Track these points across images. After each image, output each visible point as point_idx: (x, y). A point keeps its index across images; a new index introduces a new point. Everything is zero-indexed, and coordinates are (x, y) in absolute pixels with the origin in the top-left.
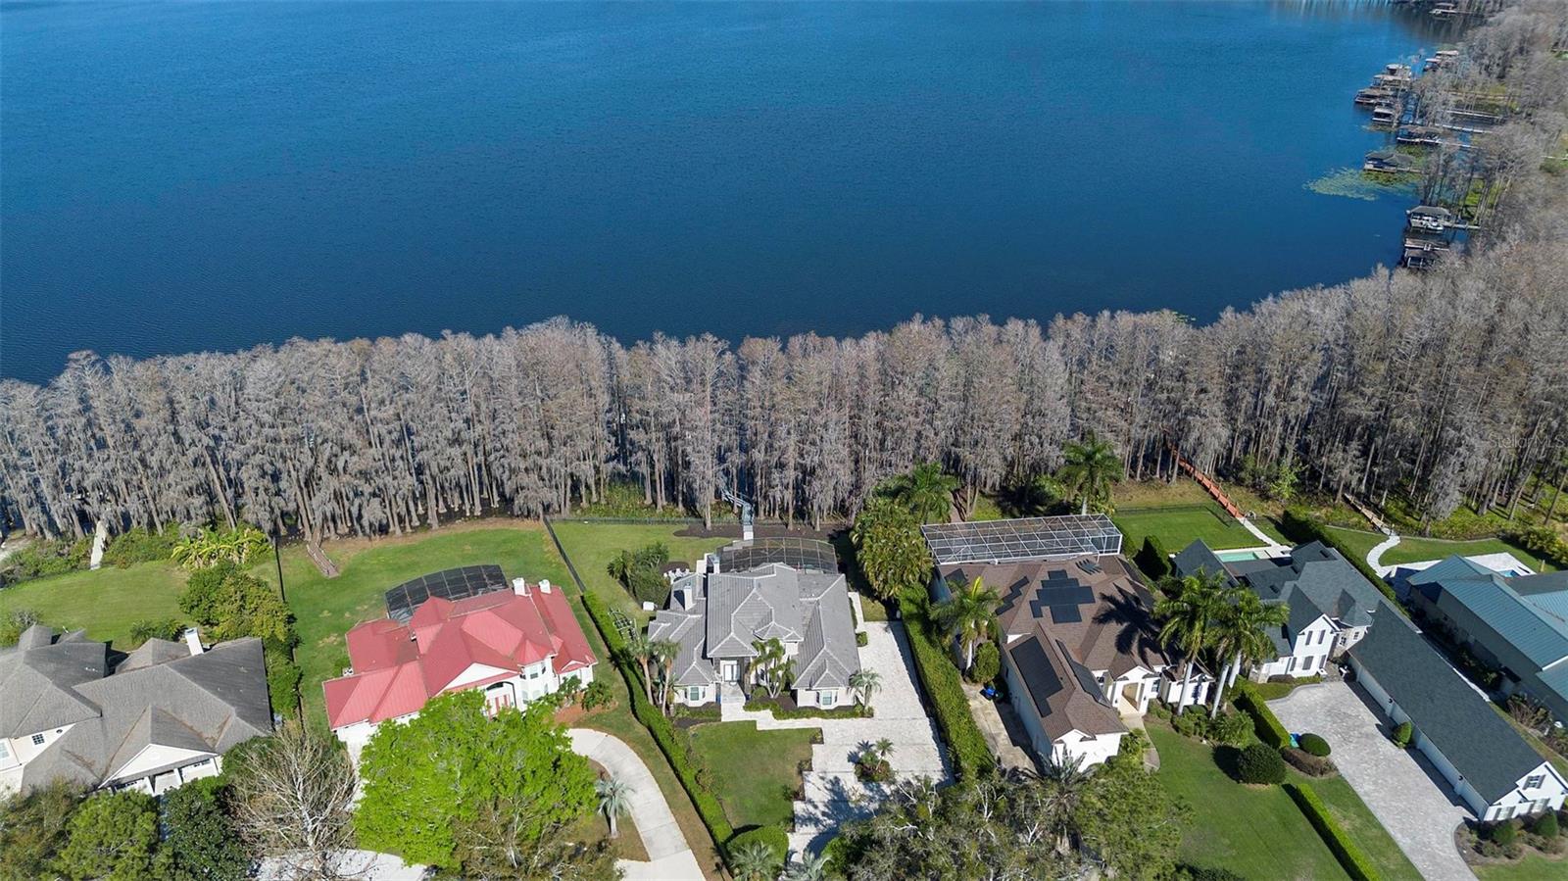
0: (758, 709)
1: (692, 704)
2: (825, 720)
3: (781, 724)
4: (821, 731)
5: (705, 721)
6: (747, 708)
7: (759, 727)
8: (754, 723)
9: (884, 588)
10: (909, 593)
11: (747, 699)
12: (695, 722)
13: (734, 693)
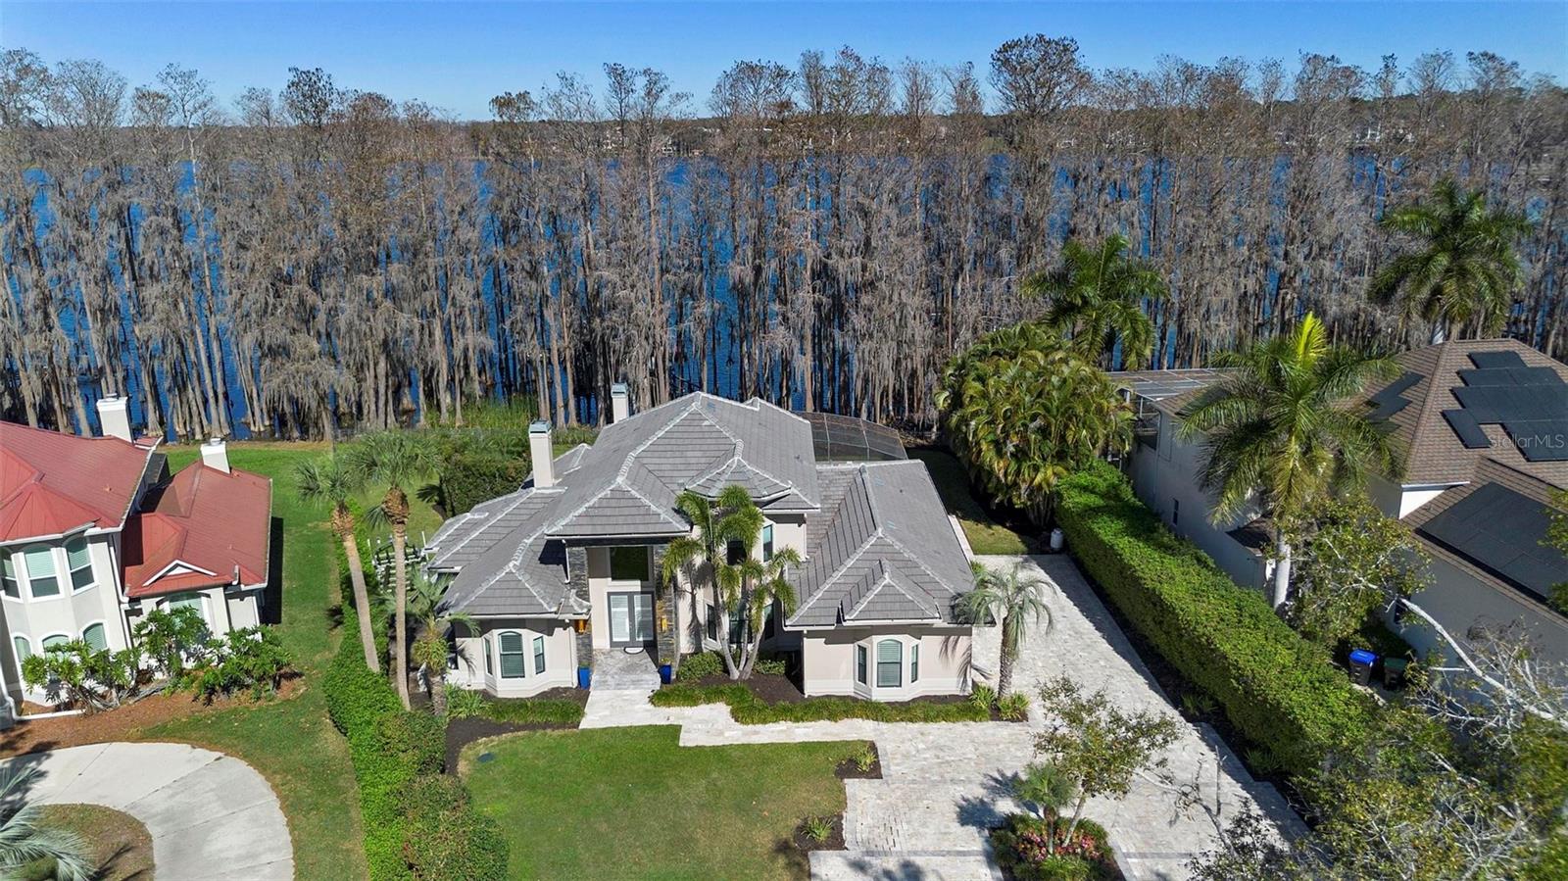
0: (691, 700)
1: (508, 689)
2: (884, 726)
3: (756, 733)
4: (873, 747)
5: (532, 727)
6: (658, 698)
7: (687, 740)
8: (674, 731)
9: (1018, 472)
10: (1083, 478)
11: (666, 679)
12: (499, 729)
13: (629, 669)
